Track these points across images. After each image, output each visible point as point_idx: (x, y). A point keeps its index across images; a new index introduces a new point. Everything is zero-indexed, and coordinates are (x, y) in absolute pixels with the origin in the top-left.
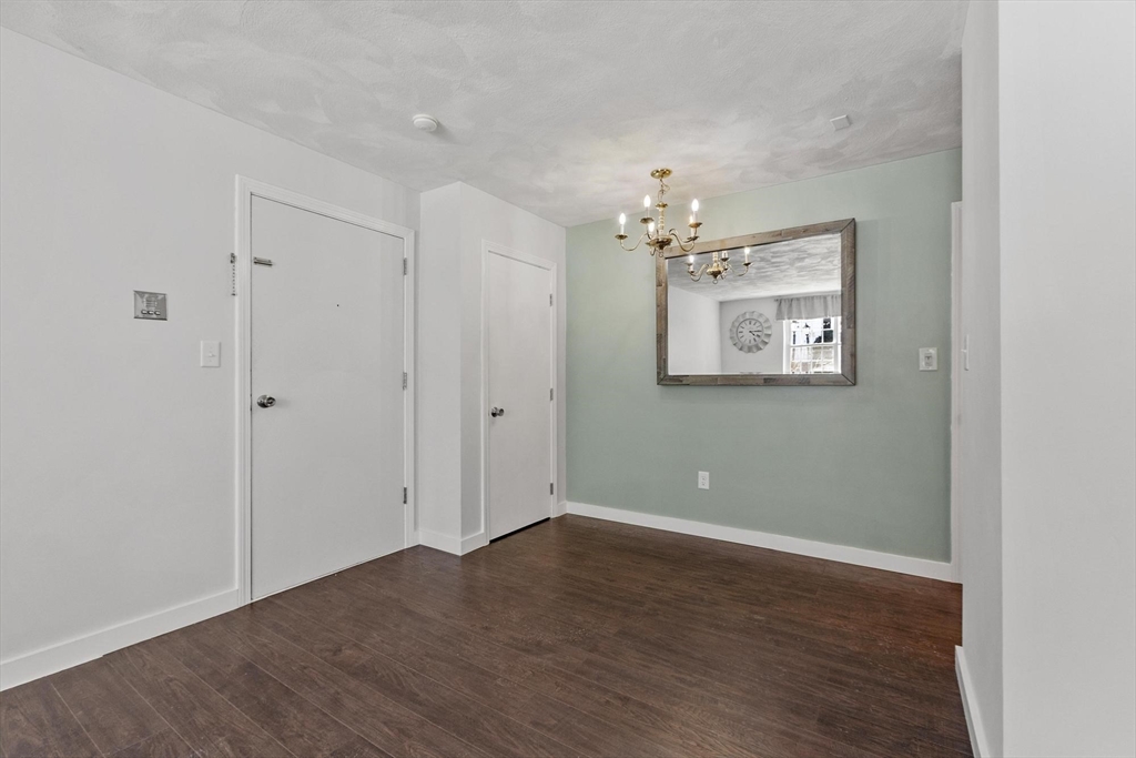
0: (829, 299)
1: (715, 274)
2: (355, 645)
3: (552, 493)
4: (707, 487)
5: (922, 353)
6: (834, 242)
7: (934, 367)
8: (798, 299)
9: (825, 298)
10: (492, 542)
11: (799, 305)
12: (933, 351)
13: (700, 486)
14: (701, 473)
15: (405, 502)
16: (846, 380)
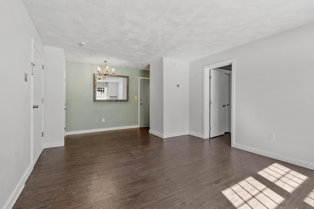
3: (65, 130)
7: (137, 99)
14: (103, 119)
15: (43, 136)
16: (127, 100)
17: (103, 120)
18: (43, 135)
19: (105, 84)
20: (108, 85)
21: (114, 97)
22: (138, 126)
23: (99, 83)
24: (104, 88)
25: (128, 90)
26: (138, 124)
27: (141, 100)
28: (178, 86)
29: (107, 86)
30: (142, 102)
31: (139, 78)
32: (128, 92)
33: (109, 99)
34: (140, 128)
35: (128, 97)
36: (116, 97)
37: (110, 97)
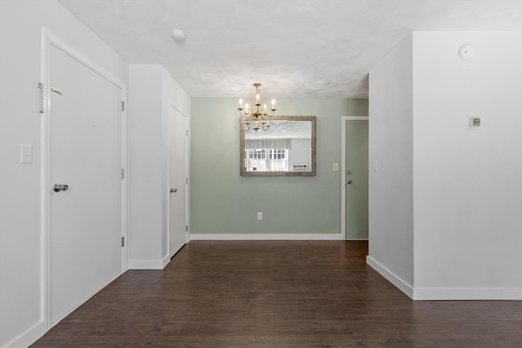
0: (264, 142)
1: (256, 129)
2: (163, 323)
3: (187, 231)
4: (261, 219)
5: (334, 164)
6: (309, 123)
7: (337, 170)
8: (253, 141)
9: (263, 141)
10: (171, 259)
11: (253, 143)
12: (337, 164)
13: (258, 219)
14: (258, 213)
15: (123, 246)
16: (313, 174)
17: (260, 216)
18: (123, 242)
19: (285, 142)
20: (290, 144)
21: (302, 166)
22: (340, 237)
23: (275, 141)
24: (283, 151)
25: (315, 150)
26: (340, 233)
27: (348, 173)
28: (476, 122)
29: (289, 147)
30: (350, 178)
31: (344, 118)
32: (315, 155)
33: (292, 170)
34: (346, 241)
35: (314, 165)
36: (305, 166)
37: (294, 167)
